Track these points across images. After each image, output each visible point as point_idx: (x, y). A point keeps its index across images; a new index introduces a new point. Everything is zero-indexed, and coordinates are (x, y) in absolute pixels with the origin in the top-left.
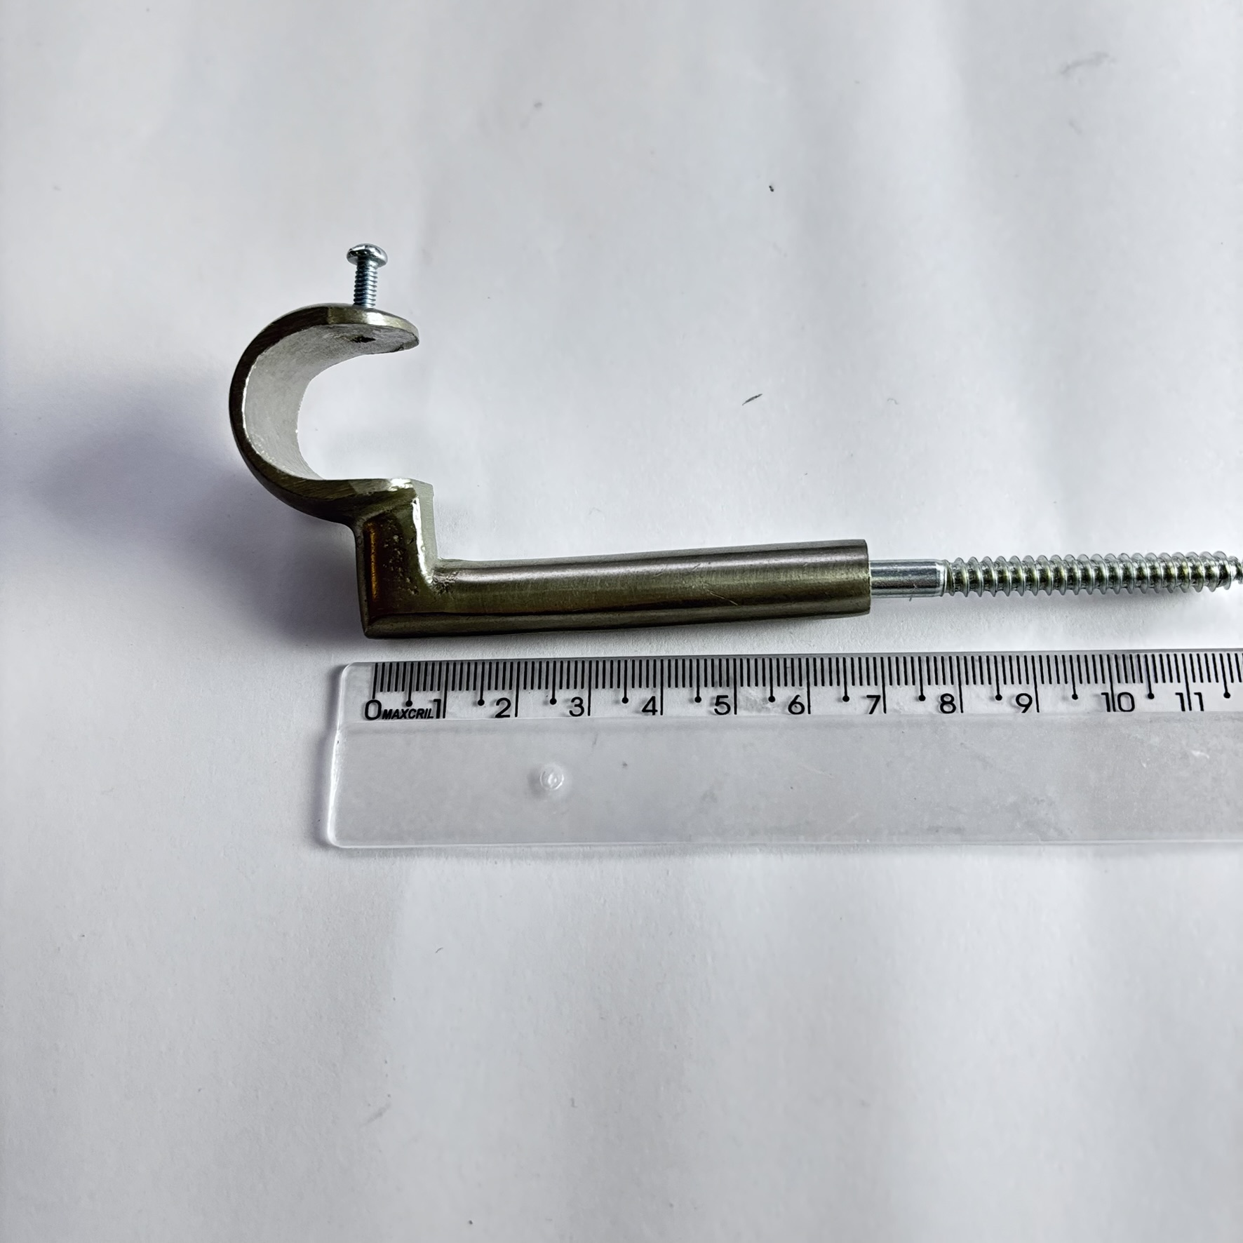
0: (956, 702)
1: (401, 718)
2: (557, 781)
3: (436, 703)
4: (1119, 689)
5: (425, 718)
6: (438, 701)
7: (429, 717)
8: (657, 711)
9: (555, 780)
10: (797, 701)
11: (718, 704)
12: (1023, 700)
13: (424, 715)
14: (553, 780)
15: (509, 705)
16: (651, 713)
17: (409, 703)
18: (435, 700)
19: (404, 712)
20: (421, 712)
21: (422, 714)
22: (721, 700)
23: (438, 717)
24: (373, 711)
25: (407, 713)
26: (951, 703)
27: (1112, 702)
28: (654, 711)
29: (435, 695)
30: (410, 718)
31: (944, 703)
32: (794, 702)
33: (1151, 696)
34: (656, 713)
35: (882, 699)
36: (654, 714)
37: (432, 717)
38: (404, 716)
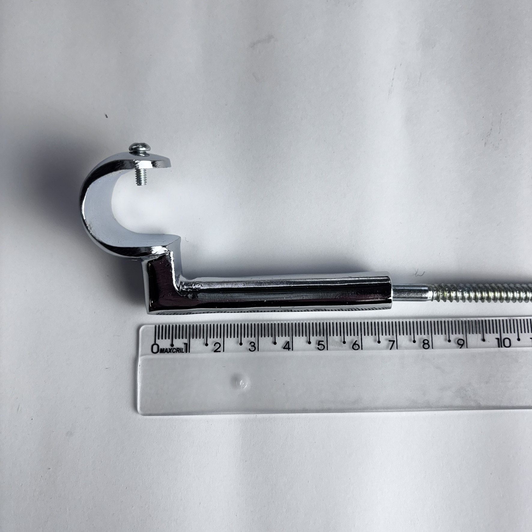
0: (430, 344)
1: (169, 353)
2: (244, 384)
3: (186, 345)
4: (504, 336)
5: (180, 352)
6: (186, 344)
7: (182, 352)
8: (290, 348)
9: (243, 384)
10: (356, 343)
11: (319, 345)
12: (461, 342)
13: (180, 351)
14: (242, 383)
15: (220, 346)
16: (288, 350)
17: (172, 345)
18: (185, 344)
19: (170, 350)
20: (178, 349)
21: (179, 350)
22: (321, 343)
23: (186, 352)
24: (155, 349)
25: (172, 350)
26: (428, 344)
27: (501, 343)
28: (289, 349)
29: (186, 341)
30: (173, 352)
31: (425, 344)
32: (355, 344)
33: (519, 340)
34: (290, 350)
35: (395, 342)
36: (289, 350)
37: (184, 352)
38: (170, 352)
